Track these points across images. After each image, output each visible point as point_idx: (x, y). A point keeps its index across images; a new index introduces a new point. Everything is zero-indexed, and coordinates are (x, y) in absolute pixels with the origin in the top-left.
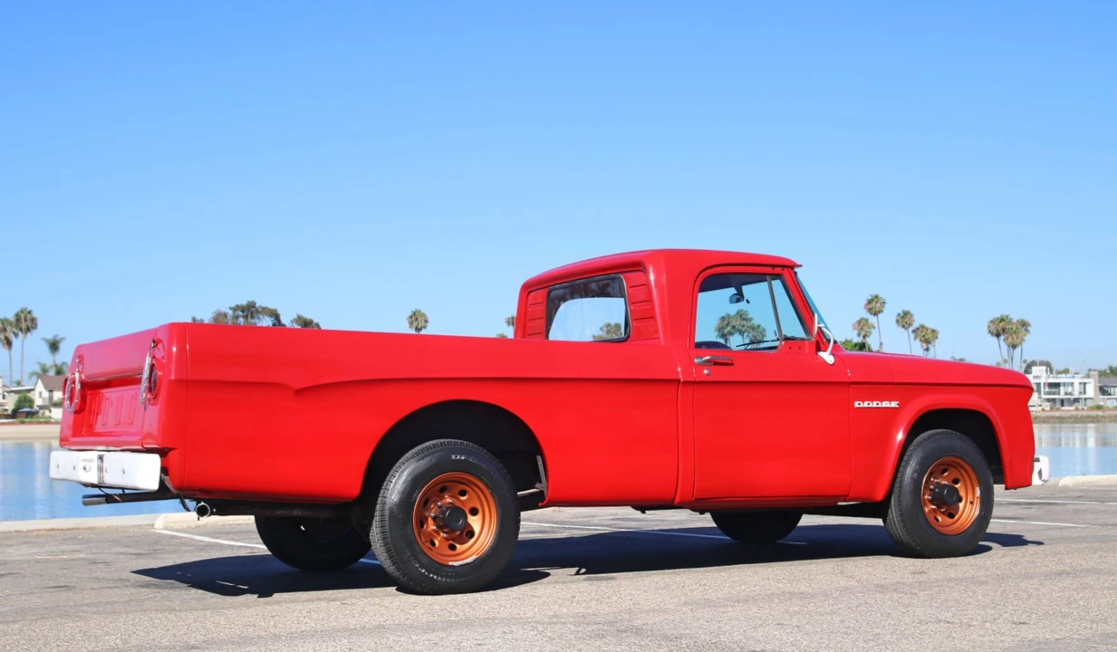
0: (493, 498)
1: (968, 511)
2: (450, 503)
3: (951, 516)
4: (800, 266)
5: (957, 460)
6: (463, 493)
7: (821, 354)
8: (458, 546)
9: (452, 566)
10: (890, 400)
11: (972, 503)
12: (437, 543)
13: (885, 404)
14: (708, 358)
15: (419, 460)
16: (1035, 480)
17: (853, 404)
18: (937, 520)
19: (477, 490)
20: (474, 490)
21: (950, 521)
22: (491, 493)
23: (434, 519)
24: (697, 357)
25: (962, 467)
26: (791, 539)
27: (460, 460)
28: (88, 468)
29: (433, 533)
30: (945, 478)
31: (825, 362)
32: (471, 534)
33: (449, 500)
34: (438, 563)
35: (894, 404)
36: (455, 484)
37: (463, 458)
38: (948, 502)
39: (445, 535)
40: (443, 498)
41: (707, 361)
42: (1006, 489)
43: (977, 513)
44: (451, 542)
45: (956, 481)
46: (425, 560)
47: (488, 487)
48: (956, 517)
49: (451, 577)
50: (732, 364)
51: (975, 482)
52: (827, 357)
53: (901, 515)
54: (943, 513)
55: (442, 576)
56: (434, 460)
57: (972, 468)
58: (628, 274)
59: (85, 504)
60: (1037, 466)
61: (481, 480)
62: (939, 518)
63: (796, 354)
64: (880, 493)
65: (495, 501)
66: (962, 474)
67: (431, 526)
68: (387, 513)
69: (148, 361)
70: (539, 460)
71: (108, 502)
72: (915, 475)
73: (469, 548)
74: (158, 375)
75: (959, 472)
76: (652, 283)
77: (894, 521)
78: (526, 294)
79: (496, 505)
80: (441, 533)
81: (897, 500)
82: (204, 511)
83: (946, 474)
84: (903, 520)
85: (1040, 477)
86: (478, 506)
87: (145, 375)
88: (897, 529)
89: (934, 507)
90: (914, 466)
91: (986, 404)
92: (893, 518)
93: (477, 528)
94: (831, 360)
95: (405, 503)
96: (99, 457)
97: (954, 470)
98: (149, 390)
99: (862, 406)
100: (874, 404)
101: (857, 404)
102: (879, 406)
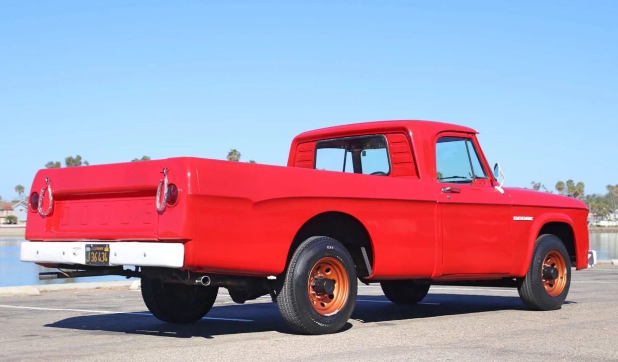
0: (347, 273)
1: (560, 282)
2: (321, 277)
3: (551, 285)
4: (478, 133)
5: (555, 252)
6: (328, 271)
7: (496, 187)
9: (327, 316)
11: (562, 278)
12: (315, 302)
13: (528, 218)
14: (449, 188)
15: (310, 250)
16: (589, 266)
17: (513, 218)
19: (336, 268)
20: (334, 269)
21: (551, 288)
22: (346, 270)
23: (313, 287)
24: (443, 188)
25: (559, 258)
26: (425, 301)
28: (76, 253)
29: (312, 295)
30: (548, 263)
31: (498, 193)
32: (332, 297)
33: (320, 275)
34: (320, 315)
35: (530, 219)
36: (325, 264)
37: (332, 248)
38: (550, 277)
39: (319, 297)
40: (317, 274)
41: (448, 190)
42: (577, 269)
43: (565, 282)
44: (321, 301)
45: (553, 265)
46: (314, 313)
47: (344, 266)
48: (554, 286)
49: (327, 323)
50: (459, 192)
51: (564, 265)
52: (499, 189)
53: (532, 285)
54: (547, 284)
55: (322, 323)
56: (318, 249)
57: (563, 256)
58: (387, 135)
59: (41, 279)
60: (589, 256)
62: (546, 287)
63: (483, 186)
64: (524, 272)
65: (347, 275)
66: (557, 261)
67: (312, 292)
68: (294, 282)
69: (166, 181)
70: (363, 250)
71: (59, 277)
72: (540, 261)
73: (332, 305)
74: (177, 191)
75: (556, 259)
76: (413, 141)
77: (526, 289)
78: (297, 144)
79: (348, 278)
80: (317, 296)
81: (529, 276)
82: (205, 280)
83: (549, 260)
84: (532, 288)
85: (592, 263)
86: (336, 278)
87: (166, 191)
88: (527, 294)
89: (544, 280)
90: (538, 255)
91: (570, 219)
92: (526, 287)
93: (335, 293)
94: (502, 191)
95: (304, 277)
96: (87, 246)
97: (553, 258)
98: (168, 201)
99: (517, 219)
100: (522, 218)
101: (515, 218)
102: (524, 219)
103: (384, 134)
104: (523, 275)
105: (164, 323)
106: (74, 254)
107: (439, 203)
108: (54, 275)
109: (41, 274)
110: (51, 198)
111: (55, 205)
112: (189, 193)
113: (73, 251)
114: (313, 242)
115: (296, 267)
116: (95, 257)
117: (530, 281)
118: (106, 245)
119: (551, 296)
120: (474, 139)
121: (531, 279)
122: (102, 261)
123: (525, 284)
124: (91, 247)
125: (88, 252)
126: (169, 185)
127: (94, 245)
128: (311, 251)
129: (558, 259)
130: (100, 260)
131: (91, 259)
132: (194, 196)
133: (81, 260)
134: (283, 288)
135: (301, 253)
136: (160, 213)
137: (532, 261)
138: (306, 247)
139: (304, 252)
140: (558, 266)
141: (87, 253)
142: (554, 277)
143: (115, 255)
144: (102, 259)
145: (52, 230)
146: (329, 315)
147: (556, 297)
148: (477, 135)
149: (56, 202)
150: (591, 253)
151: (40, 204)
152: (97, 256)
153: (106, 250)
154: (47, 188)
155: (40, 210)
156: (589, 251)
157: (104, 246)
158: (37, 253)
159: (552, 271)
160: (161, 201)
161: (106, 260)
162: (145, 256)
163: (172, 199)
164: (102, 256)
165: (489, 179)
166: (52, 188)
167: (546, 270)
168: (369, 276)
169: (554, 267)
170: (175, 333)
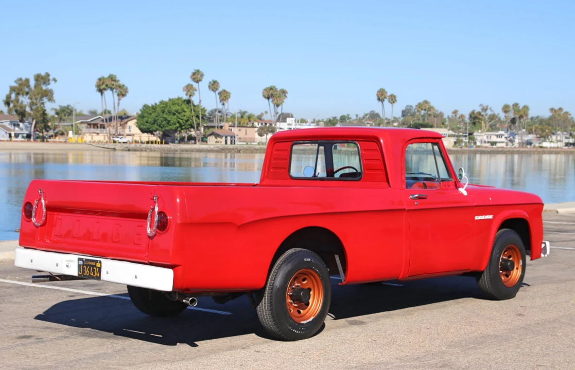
0: (322, 282)
1: (516, 273)
2: (298, 286)
3: (507, 276)
4: (444, 137)
5: (513, 246)
6: (304, 280)
7: (460, 190)
9: (303, 324)
10: (489, 214)
11: (517, 269)
12: (292, 310)
13: (488, 217)
14: (416, 196)
15: (288, 263)
16: (542, 255)
17: (474, 218)
19: (312, 278)
20: (310, 278)
21: (507, 279)
22: (321, 280)
23: (290, 296)
24: (412, 195)
25: (515, 251)
27: (307, 261)
28: (69, 265)
29: (289, 304)
30: (505, 256)
31: (462, 194)
32: (307, 304)
33: (297, 284)
34: (297, 323)
35: (490, 217)
36: (302, 275)
37: (309, 260)
38: (508, 269)
39: (296, 305)
40: (294, 283)
41: (416, 197)
42: (531, 259)
43: (520, 273)
44: (298, 309)
45: (510, 257)
46: (291, 321)
47: (320, 276)
48: (510, 277)
49: (303, 331)
50: (426, 198)
51: (520, 258)
52: (463, 191)
53: (490, 278)
54: (504, 274)
55: (301, 330)
56: (296, 262)
57: (519, 250)
58: (361, 142)
60: (543, 245)
62: (503, 278)
63: (447, 189)
64: (484, 266)
65: (322, 284)
66: (513, 253)
67: (289, 301)
68: (274, 294)
69: (157, 209)
70: (337, 258)
71: (50, 280)
72: (498, 255)
73: (307, 312)
74: (167, 219)
76: (384, 150)
77: (485, 281)
78: (273, 143)
79: (323, 286)
80: (294, 304)
82: (192, 301)
83: (506, 253)
84: (491, 281)
85: (545, 253)
86: (312, 287)
87: (156, 219)
88: (486, 285)
89: (501, 272)
90: (496, 250)
91: (527, 215)
92: (484, 278)
93: (311, 301)
94: (465, 193)
95: (283, 288)
96: (79, 259)
97: (510, 251)
98: (158, 227)
100: (483, 217)
101: (477, 218)
102: (485, 218)
103: (357, 141)
104: (483, 270)
105: (147, 315)
106: (67, 266)
107: (408, 210)
108: (46, 279)
109: (34, 277)
110: (45, 210)
111: (48, 215)
112: (178, 222)
113: (66, 263)
114: (292, 255)
115: (276, 280)
116: (87, 271)
117: (488, 274)
118: (98, 261)
119: (507, 287)
120: (440, 144)
121: (489, 272)
122: (94, 276)
123: (484, 276)
124: (83, 261)
125: (81, 265)
126: (160, 213)
127: (86, 260)
128: (290, 264)
129: (513, 251)
130: (92, 274)
131: (84, 272)
132: (184, 225)
133: (74, 272)
136: (151, 238)
137: (492, 253)
138: (285, 261)
139: (283, 266)
140: (514, 258)
141: (79, 266)
142: (510, 269)
143: (107, 273)
144: (94, 274)
145: (45, 239)
146: (304, 322)
147: (511, 287)
148: (443, 139)
149: (48, 212)
150: (545, 243)
151: (33, 214)
152: (89, 270)
153: (98, 265)
154: (40, 199)
155: (34, 220)
156: (543, 241)
158: (32, 261)
159: (509, 264)
160: (151, 226)
161: (98, 275)
162: (136, 278)
163: (163, 225)
164: (93, 270)
165: (453, 180)
166: (45, 200)
167: (503, 263)
168: (342, 283)
169: (511, 259)
170: (161, 336)
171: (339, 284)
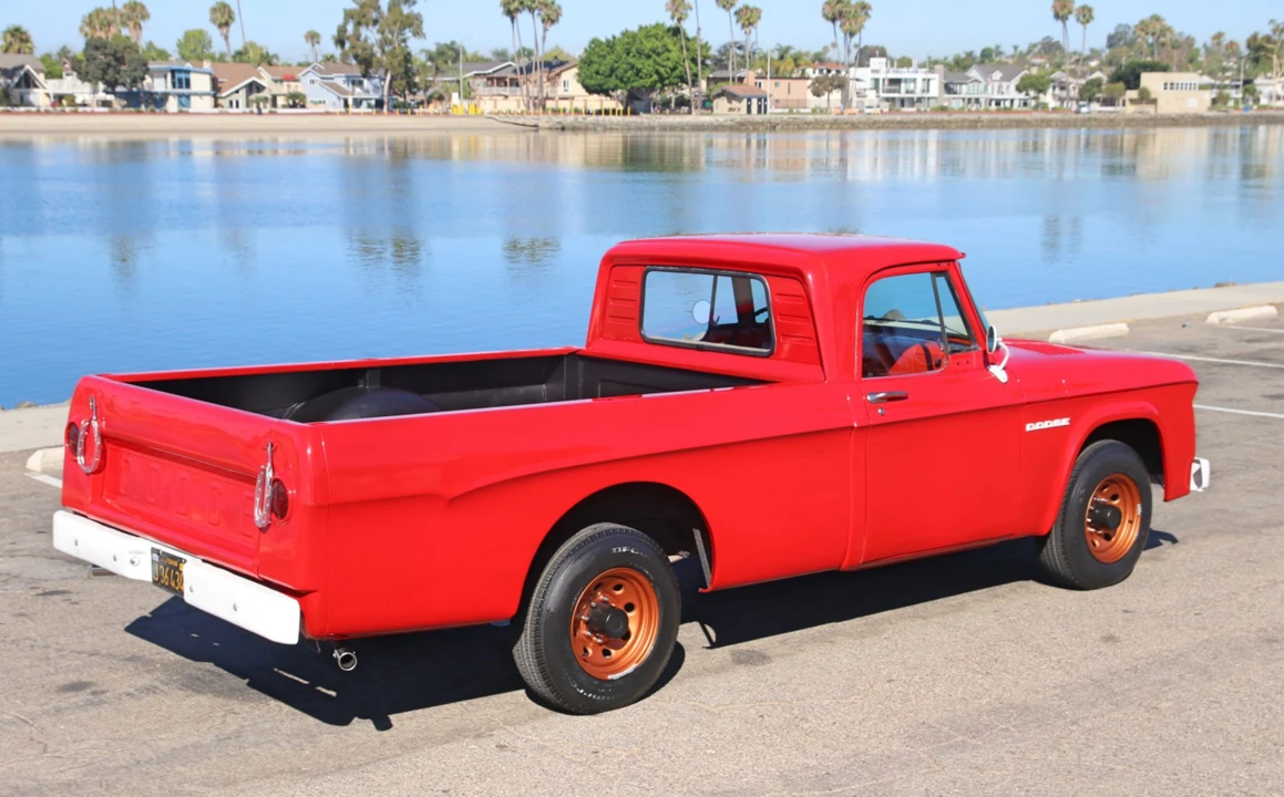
0: (655, 591)
1: (1127, 532)
2: (604, 602)
3: (1108, 537)
4: (963, 255)
5: (1120, 476)
6: (618, 588)
7: (992, 370)
8: (613, 651)
9: (612, 680)
10: (1061, 417)
11: (1131, 522)
12: (590, 651)
13: (1057, 423)
14: (882, 395)
15: (576, 560)
16: (1193, 486)
17: (1024, 427)
18: (1094, 544)
19: (635, 583)
20: (630, 584)
21: (1107, 543)
22: (654, 587)
23: (587, 623)
24: (871, 394)
25: (1126, 484)
27: (622, 553)
28: (136, 561)
29: (586, 639)
30: (1104, 495)
31: (995, 380)
32: (627, 636)
33: (602, 597)
34: (596, 679)
35: (1065, 422)
36: (612, 579)
37: (624, 550)
38: (1108, 526)
39: (599, 641)
40: (595, 596)
41: (882, 398)
42: (1165, 501)
43: (1136, 535)
44: (604, 647)
45: (1114, 497)
46: (583, 678)
47: (650, 580)
48: (1113, 539)
49: (610, 694)
50: (906, 398)
51: (1137, 498)
52: (999, 372)
53: (1063, 547)
54: (1099, 535)
55: (601, 694)
56: (593, 557)
57: (1136, 484)
58: (771, 276)
60: (1195, 467)
61: (644, 574)
62: (1097, 543)
63: (965, 371)
64: (1048, 522)
66: (1122, 491)
67: (584, 631)
68: (543, 619)
69: (269, 474)
70: (697, 534)
72: (1081, 500)
73: (626, 653)
74: (287, 496)
75: (1120, 487)
77: (1052, 552)
78: (609, 267)
80: (595, 638)
81: (1059, 530)
82: (346, 660)
83: (1103, 490)
84: (1064, 553)
85: (1199, 483)
86: (636, 603)
87: (268, 494)
88: (1054, 559)
89: (1092, 530)
90: (1081, 482)
91: (1156, 412)
92: (1052, 549)
93: (633, 627)
94: (1003, 377)
95: (563, 612)
96: (154, 551)
97: (1114, 485)
98: (272, 510)
99: (1033, 428)
100: (1046, 425)
101: (1029, 427)
102: (1051, 426)
104: (1045, 532)
106: (133, 562)
107: (859, 428)
110: (98, 442)
111: (109, 452)
112: (310, 503)
113: (131, 556)
114: (585, 542)
115: (547, 597)
116: (166, 576)
118: (182, 559)
119: (1104, 563)
120: (952, 272)
121: (1062, 536)
122: (177, 588)
123: (1051, 544)
124: (158, 554)
125: (156, 562)
126: (274, 481)
127: (163, 552)
128: (579, 562)
129: (1124, 487)
130: (173, 584)
131: (160, 576)
132: (318, 508)
133: (144, 573)
134: (523, 636)
135: (563, 562)
136: (263, 530)
137: (1068, 496)
138: (574, 550)
139: (569, 560)
140: (1124, 502)
141: (154, 564)
142: (1113, 523)
144: (177, 584)
145: (105, 498)
146: (615, 676)
147: (1115, 562)
148: (960, 261)
149: (106, 447)
150: (1198, 462)
151: (79, 449)
152: (169, 575)
153: (181, 566)
154: (90, 421)
155: (80, 459)
156: (1196, 458)
157: (180, 561)
158: (76, 544)
159: (1110, 513)
160: (262, 506)
161: (181, 589)
162: (235, 609)
163: (280, 507)
164: (176, 577)
165: (980, 349)
166: (99, 422)
167: (1096, 510)
168: (705, 587)
169: (1115, 502)
170: (333, 694)
171: (701, 590)
